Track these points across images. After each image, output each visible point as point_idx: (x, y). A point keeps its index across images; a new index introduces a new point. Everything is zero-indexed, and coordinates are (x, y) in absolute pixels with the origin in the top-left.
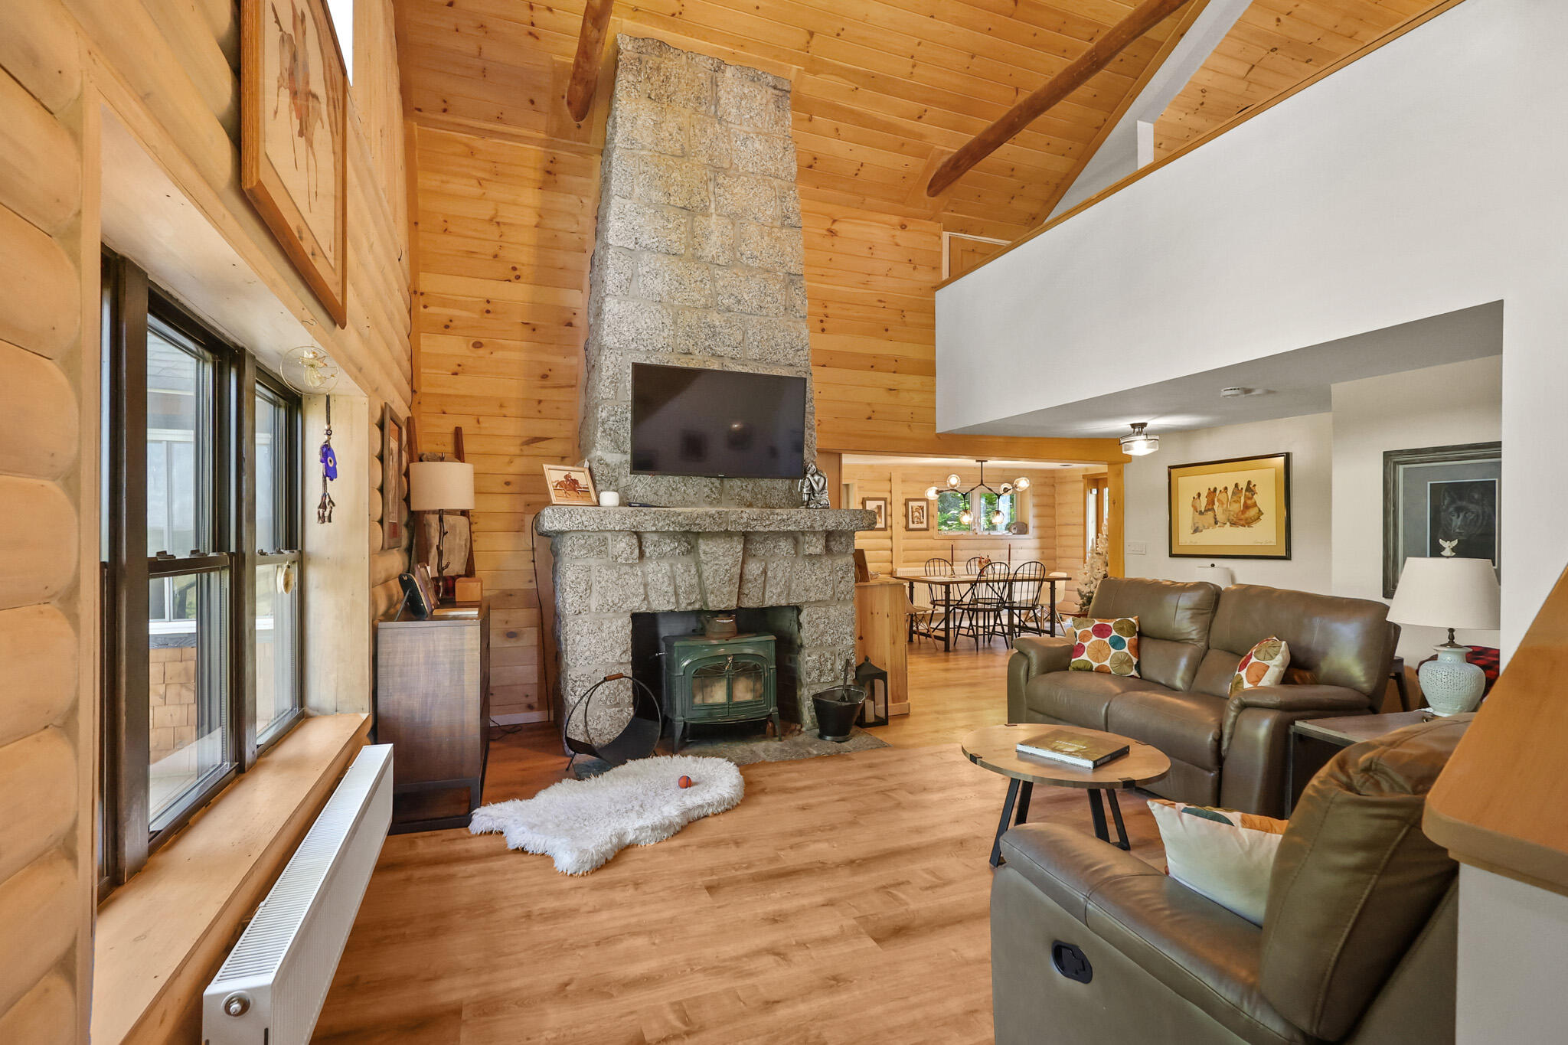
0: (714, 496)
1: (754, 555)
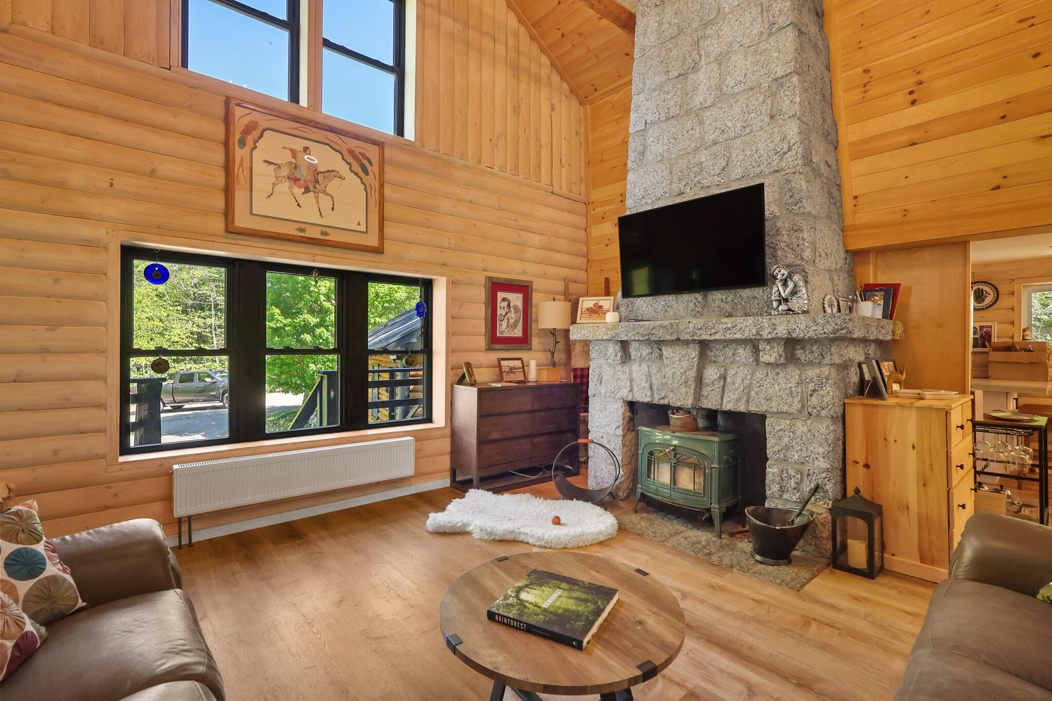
0: (697, 309)
1: (714, 362)
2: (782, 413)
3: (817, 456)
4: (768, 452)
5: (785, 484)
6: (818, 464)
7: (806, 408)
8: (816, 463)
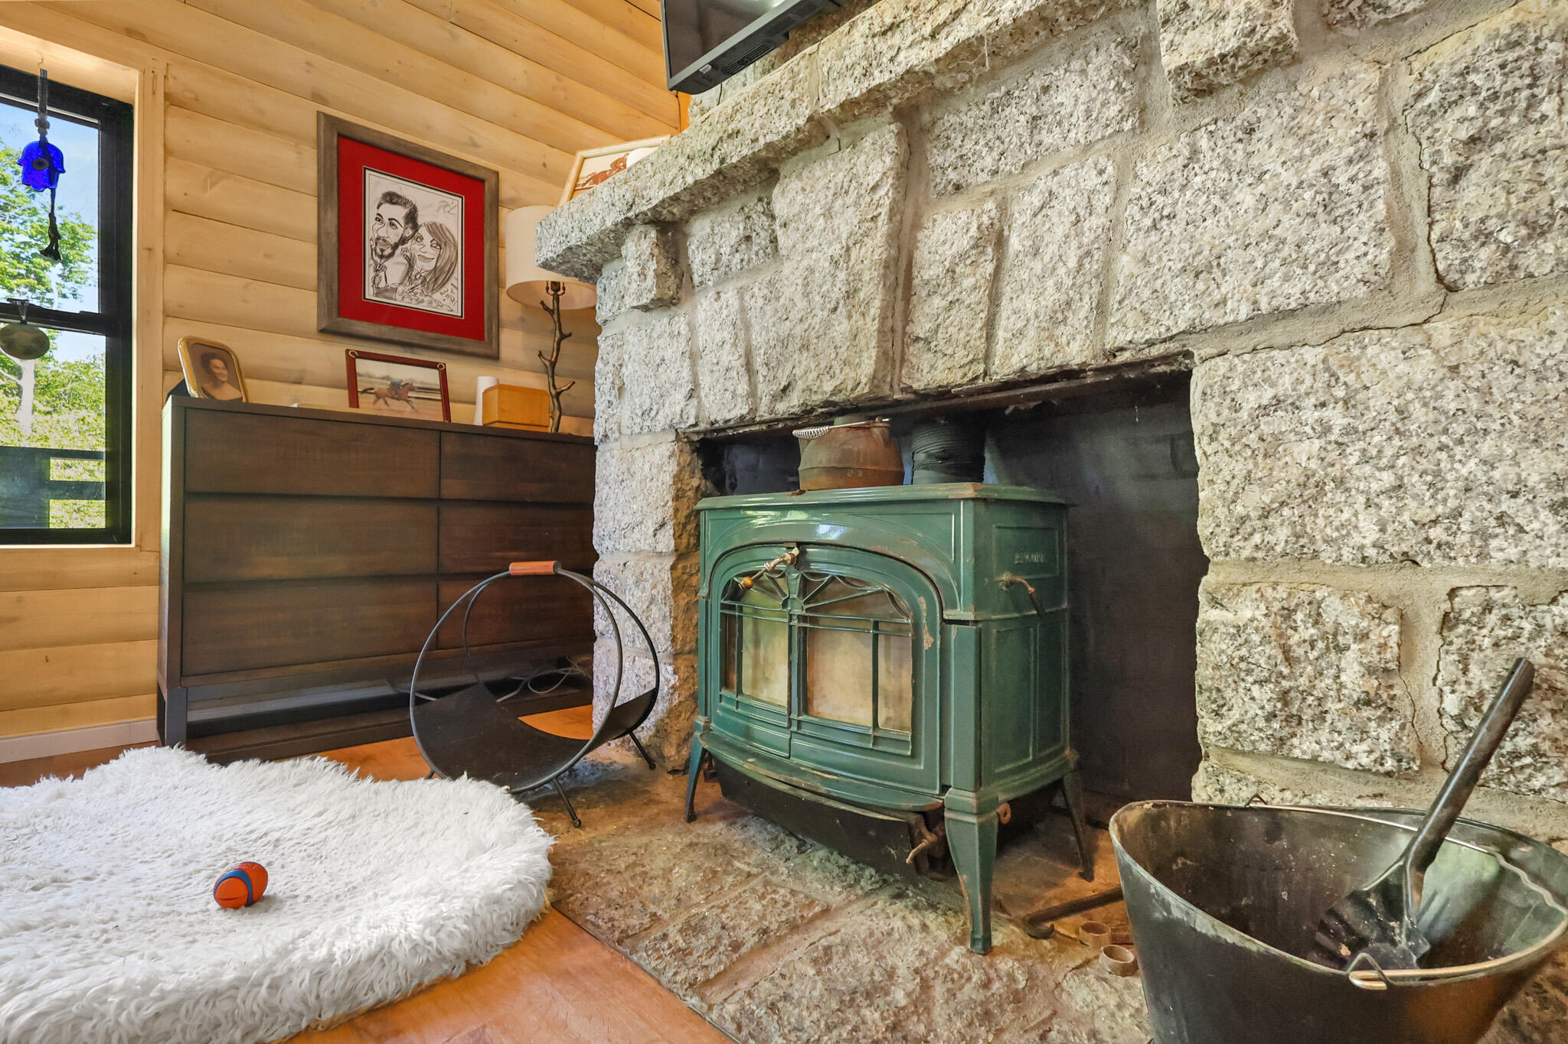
1: (958, 188)
2: (1281, 315)
3: (1506, 505)
4: (1204, 527)
5: (1303, 682)
6: (1513, 553)
7: (1423, 255)
8: (1504, 549)
